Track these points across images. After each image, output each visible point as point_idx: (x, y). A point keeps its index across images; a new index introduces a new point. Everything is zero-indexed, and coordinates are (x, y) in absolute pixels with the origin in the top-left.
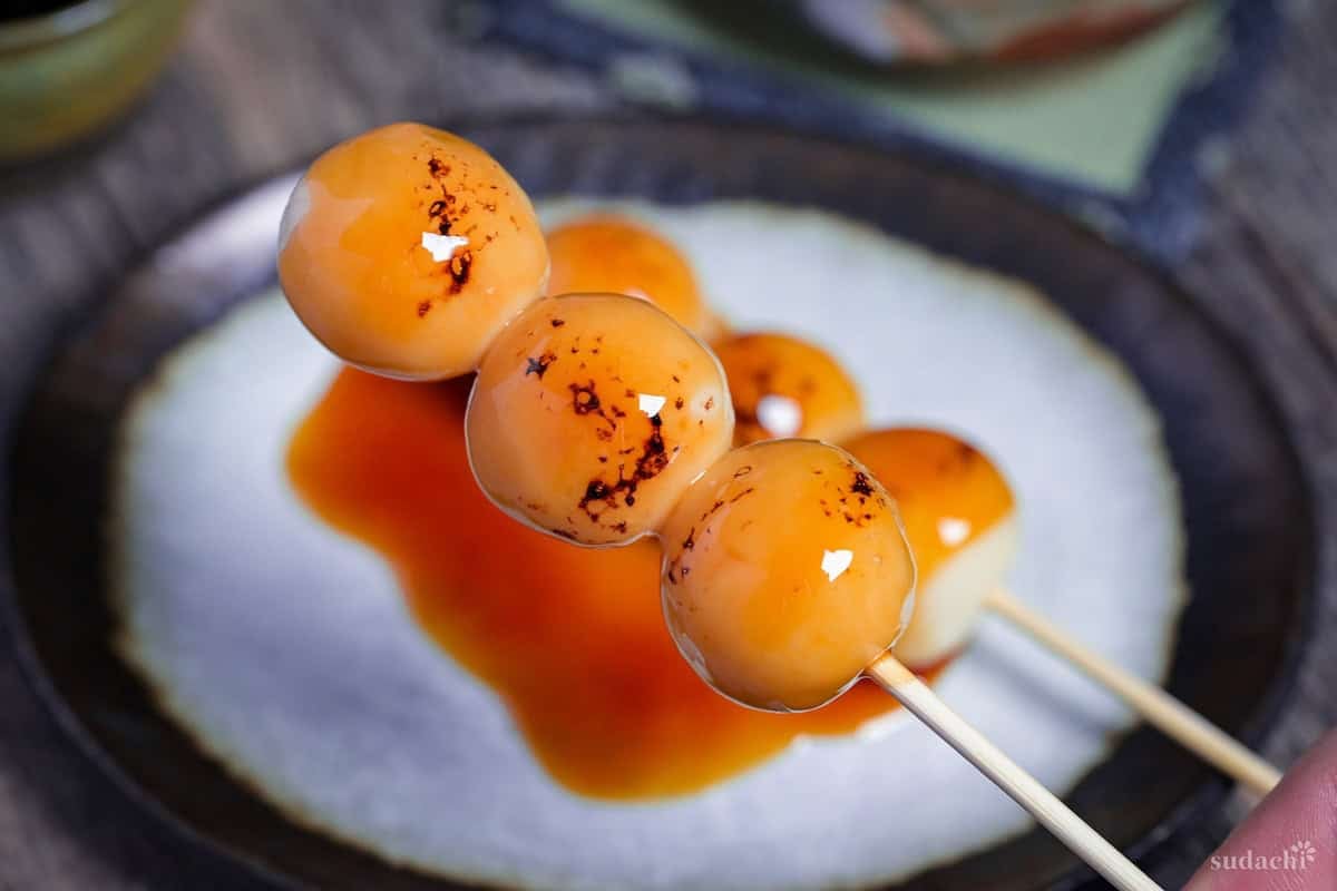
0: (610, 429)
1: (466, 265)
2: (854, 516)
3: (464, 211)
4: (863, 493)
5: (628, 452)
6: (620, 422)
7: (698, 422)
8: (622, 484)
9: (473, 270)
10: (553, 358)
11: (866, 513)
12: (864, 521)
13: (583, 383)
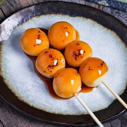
0: (52, 60)
3: (41, 37)
7: (62, 63)
10: (48, 52)
13: (51, 55)
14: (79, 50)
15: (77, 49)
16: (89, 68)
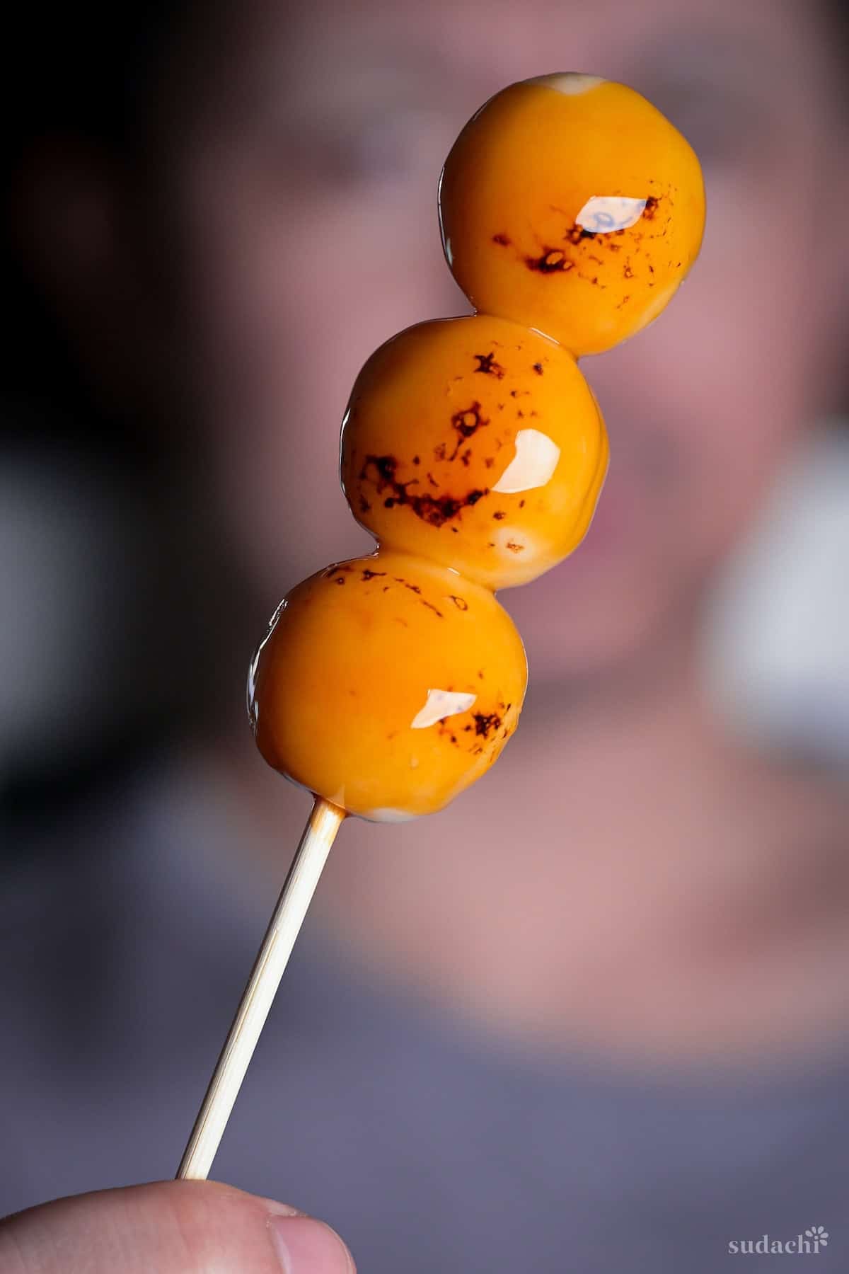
0: (448, 455)
1: (559, 267)
2: (447, 726)
4: (477, 727)
5: (432, 482)
6: (458, 462)
7: (492, 542)
8: (401, 489)
9: (557, 276)
10: (500, 375)
11: (456, 735)
12: (447, 737)
13: (483, 413)
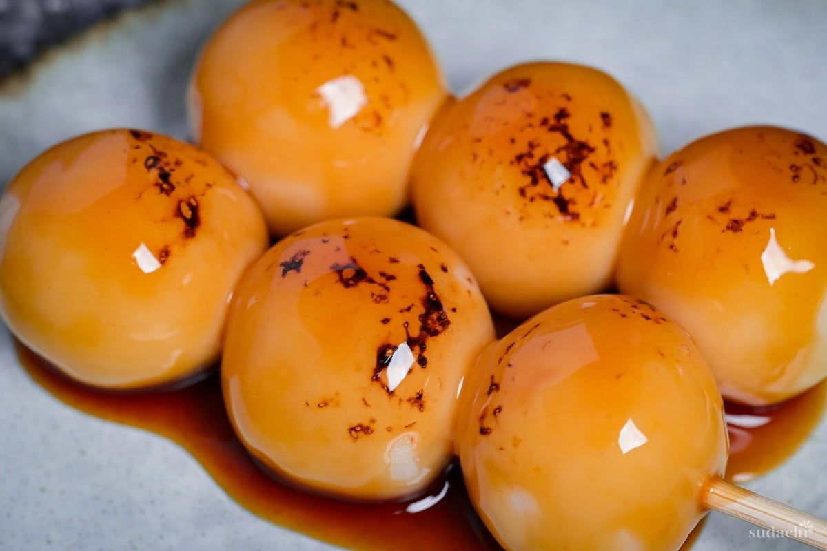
0: (384, 292)
1: (195, 209)
3: (178, 163)
5: (408, 309)
9: (203, 214)
10: (306, 253)
13: (344, 263)
14: (552, 122)
15: (536, 121)
16: (724, 219)
